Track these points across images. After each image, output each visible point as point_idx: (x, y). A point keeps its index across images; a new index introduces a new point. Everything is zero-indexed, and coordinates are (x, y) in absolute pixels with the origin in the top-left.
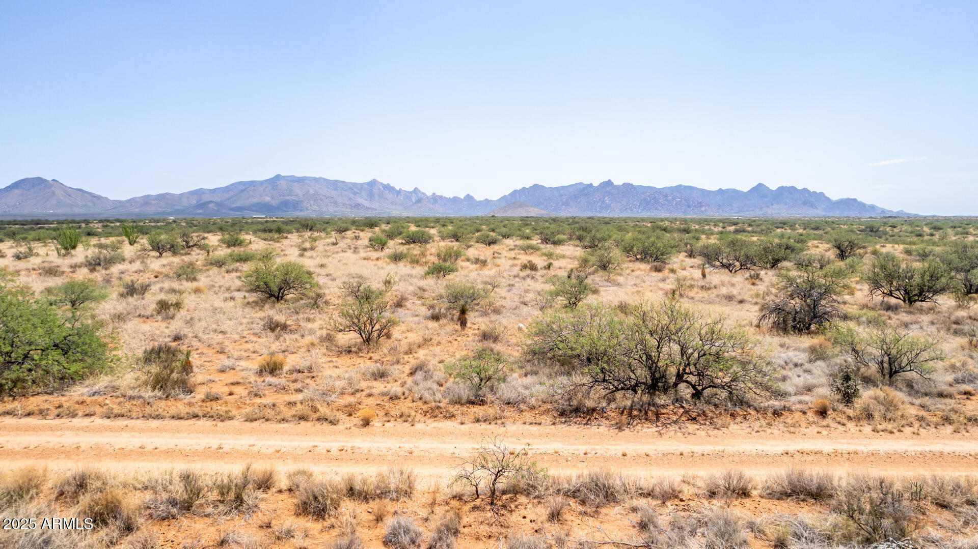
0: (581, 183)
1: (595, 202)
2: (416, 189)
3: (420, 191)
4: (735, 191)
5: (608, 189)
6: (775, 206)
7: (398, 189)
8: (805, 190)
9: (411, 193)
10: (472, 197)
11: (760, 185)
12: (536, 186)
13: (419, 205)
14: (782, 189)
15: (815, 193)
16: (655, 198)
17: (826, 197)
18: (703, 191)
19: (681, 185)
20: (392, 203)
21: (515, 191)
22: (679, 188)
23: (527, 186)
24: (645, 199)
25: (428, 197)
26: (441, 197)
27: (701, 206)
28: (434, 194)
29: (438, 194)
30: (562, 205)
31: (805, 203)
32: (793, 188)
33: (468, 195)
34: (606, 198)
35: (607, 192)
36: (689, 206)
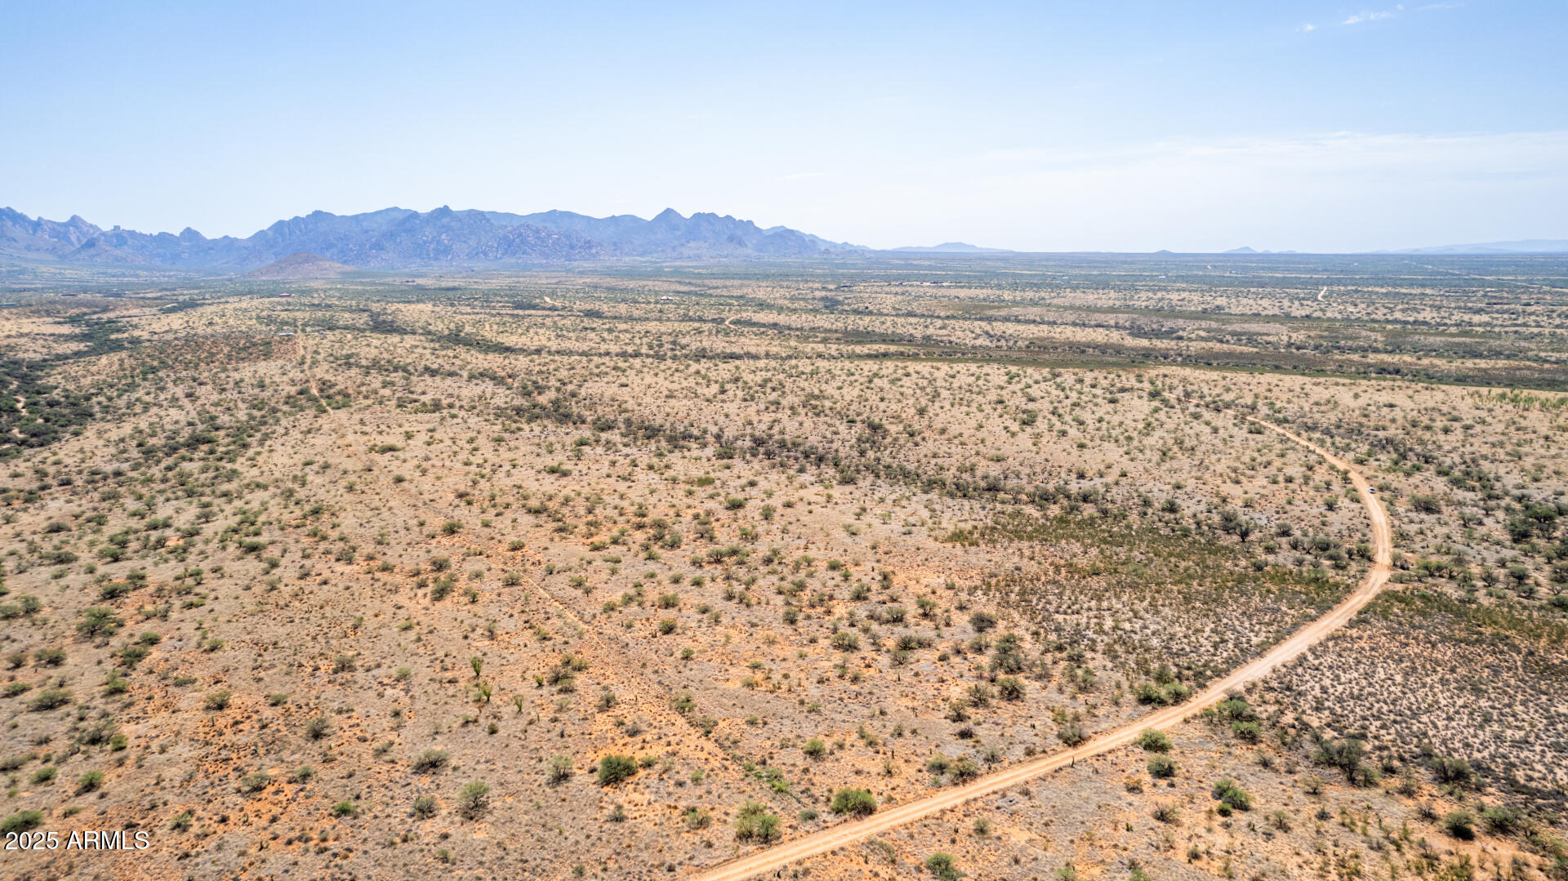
0: (396, 209)
1: (425, 242)
2: (74, 218)
3: (84, 222)
4: (633, 218)
5: (445, 221)
6: (692, 244)
7: (34, 218)
8: (728, 218)
9: (65, 225)
10: (197, 233)
11: (669, 211)
12: (317, 214)
13: (92, 251)
14: (698, 216)
15: (741, 221)
16: (520, 235)
17: (756, 228)
18: (589, 219)
19: (555, 211)
20: (28, 248)
21: (281, 223)
22: (553, 215)
23: (303, 215)
24: (505, 237)
25: (104, 234)
26: (132, 233)
27: (590, 248)
28: (117, 228)
29: (126, 226)
30: (371, 248)
31: (731, 239)
32: (713, 215)
33: (188, 230)
34: (444, 236)
35: (443, 226)
36: (572, 247)
